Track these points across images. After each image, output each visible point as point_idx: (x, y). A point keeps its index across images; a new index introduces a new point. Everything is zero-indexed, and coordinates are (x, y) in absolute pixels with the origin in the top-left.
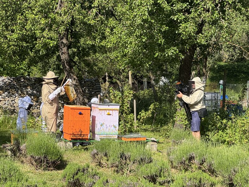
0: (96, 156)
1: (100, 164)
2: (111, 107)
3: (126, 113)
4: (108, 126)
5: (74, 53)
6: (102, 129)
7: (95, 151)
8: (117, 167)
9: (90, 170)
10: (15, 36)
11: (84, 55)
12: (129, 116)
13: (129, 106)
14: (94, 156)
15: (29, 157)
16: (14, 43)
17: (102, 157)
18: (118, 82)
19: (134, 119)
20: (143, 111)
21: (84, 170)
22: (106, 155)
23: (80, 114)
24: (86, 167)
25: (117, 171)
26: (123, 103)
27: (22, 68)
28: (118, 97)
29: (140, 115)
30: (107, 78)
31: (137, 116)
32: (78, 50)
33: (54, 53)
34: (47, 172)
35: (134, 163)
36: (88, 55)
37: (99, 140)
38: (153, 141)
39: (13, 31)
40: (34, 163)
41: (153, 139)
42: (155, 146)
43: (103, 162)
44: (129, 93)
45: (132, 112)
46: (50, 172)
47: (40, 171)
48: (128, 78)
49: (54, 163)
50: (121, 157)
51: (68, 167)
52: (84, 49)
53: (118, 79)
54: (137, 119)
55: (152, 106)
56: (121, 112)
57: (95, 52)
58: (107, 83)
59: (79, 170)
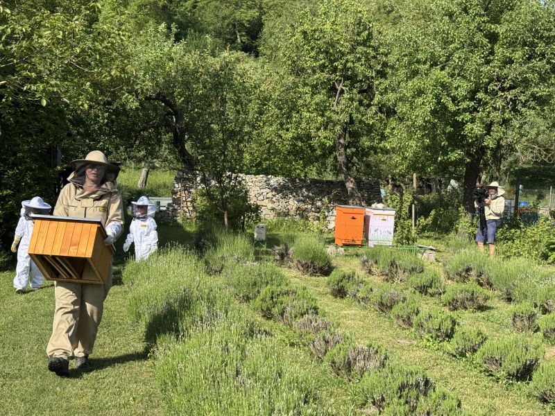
0: (366, 263)
1: (370, 272)
2: (386, 212)
3: (403, 218)
4: (382, 231)
5: (353, 153)
6: (376, 234)
7: (365, 258)
8: (387, 275)
9: (356, 277)
10: (290, 135)
11: (363, 156)
12: (406, 222)
13: (407, 211)
14: (364, 263)
15: (295, 262)
16: (288, 142)
17: (372, 265)
18: (402, 184)
19: (412, 225)
20: (422, 217)
21: (349, 277)
22: (376, 263)
23: (353, 218)
24: (351, 274)
25: (387, 280)
26: (401, 208)
27: (298, 169)
28: (396, 201)
29: (419, 221)
30: (390, 181)
31: (415, 222)
32: (357, 150)
33: (331, 153)
34: (313, 278)
35: (404, 272)
36: (367, 155)
37: (373, 246)
38: (432, 250)
39: (288, 130)
40: (301, 268)
41: (431, 247)
42: (433, 255)
43: (373, 269)
44: (408, 197)
45: (410, 217)
46: (316, 278)
47: (307, 277)
48: (412, 180)
49: (321, 269)
50: (392, 265)
51: (333, 273)
52: (363, 150)
53: (402, 182)
54: (415, 225)
55: (433, 213)
56: (398, 217)
57: (376, 153)
58: (390, 185)
59: (344, 277)
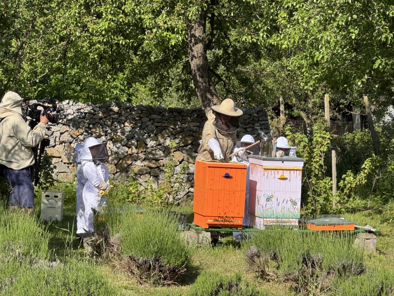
0: (256, 259)
1: (263, 275)
2: (287, 165)
3: (316, 176)
4: (281, 200)
5: (217, 59)
6: (269, 206)
7: (254, 249)
8: (296, 280)
9: (242, 286)
10: (103, 25)
11: (236, 63)
12: (322, 183)
13: (322, 162)
14: (251, 259)
15: (126, 259)
16: (101, 38)
17: (267, 262)
18: (303, 114)
19: (331, 188)
20: (349, 172)
21: (231, 286)
22: (275, 258)
23: (227, 176)
24: (234, 279)
25: (296, 288)
26: (311, 157)
27: (116, 87)
28: (302, 144)
29: (344, 179)
30: (282, 108)
31: (338, 182)
32: (225, 52)
33: (177, 57)
34: (159, 288)
35: (329, 273)
36: (244, 61)
37: (263, 228)
38: (370, 232)
39: (99, 16)
40: (136, 271)
41: (368, 227)
42: (372, 243)
43: (270, 271)
44: (322, 138)
45: (329, 173)
46: (165, 288)
47: (147, 287)
48: (322, 106)
49: (173, 271)
50: (304, 261)
51: (200, 279)
52: (236, 51)
53: (304, 110)
54: (338, 188)
55: (367, 164)
56: (306, 173)
57: (258, 57)
58: (282, 117)
59: (221, 286)
